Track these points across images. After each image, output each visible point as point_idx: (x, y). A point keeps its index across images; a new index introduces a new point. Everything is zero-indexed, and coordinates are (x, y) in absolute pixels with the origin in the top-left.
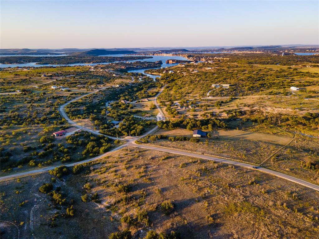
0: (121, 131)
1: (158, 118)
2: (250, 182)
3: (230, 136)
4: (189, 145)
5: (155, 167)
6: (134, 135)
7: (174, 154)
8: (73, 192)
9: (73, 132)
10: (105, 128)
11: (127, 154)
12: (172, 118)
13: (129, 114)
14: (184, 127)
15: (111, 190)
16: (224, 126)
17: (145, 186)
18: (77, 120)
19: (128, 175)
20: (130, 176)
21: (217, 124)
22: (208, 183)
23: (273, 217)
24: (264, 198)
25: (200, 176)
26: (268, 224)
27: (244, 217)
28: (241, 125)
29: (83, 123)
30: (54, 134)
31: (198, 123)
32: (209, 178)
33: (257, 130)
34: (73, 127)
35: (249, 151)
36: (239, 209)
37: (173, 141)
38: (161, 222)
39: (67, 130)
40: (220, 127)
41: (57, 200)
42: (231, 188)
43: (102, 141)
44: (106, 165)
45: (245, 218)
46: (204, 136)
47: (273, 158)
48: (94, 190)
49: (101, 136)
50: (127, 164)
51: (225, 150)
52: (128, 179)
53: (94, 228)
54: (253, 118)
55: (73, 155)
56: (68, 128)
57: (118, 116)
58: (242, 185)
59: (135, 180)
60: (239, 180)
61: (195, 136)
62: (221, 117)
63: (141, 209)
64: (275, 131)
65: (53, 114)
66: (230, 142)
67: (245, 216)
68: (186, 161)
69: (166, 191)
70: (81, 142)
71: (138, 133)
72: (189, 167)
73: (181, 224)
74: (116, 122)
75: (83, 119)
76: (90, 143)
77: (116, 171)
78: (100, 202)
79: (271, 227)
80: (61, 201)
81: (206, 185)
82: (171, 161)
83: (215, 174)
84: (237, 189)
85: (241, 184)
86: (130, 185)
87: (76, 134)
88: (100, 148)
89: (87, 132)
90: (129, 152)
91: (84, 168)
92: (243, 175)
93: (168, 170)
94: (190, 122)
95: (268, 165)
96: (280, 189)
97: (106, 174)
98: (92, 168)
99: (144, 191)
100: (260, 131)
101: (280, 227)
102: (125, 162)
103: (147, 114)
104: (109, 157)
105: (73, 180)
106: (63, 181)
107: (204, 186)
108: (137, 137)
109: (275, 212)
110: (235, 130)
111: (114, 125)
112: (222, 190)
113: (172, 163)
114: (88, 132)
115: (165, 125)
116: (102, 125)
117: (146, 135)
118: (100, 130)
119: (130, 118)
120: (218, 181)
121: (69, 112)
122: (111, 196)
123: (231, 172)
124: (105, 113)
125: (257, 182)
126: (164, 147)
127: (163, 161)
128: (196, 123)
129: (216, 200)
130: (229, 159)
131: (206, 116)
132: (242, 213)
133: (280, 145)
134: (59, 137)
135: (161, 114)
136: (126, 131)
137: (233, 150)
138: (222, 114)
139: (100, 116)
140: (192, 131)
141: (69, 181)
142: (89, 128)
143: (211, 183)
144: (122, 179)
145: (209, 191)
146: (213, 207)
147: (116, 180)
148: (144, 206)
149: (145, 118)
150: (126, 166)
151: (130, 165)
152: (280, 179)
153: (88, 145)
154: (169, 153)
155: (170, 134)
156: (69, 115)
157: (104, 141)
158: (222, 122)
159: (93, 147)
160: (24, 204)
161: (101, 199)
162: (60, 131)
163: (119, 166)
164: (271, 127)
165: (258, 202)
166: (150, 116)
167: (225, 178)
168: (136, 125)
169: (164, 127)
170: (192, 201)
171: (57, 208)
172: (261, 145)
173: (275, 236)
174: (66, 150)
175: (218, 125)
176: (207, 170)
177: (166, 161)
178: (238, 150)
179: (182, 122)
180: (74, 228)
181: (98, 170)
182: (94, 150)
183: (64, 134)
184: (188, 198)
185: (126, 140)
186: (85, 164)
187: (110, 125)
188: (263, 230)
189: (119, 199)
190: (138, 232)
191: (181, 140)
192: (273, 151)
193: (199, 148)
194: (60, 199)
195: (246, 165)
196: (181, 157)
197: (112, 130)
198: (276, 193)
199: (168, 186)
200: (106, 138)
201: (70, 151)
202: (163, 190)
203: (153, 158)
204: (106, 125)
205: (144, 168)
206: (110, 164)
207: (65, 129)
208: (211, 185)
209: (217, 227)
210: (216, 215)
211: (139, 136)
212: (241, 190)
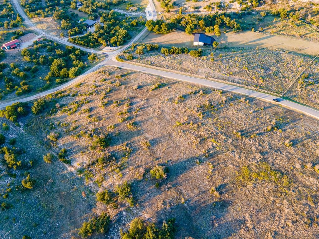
0: (98, 39)
1: (147, 13)
2: (269, 128)
3: (242, 43)
4: (188, 61)
5: (142, 103)
6: (115, 44)
7: (168, 79)
8: (34, 146)
9: (31, 42)
10: (76, 33)
11: (105, 80)
12: (167, 14)
13: (109, 7)
14: (183, 29)
15: (84, 141)
16: (236, 27)
17: (129, 136)
18: (36, 19)
19: (106, 116)
20: (108, 118)
21: (226, 24)
22: (213, 129)
23: (300, 188)
24: (287, 154)
25: (203, 117)
26: (293, 201)
27: (261, 189)
28: (257, 23)
29: (45, 25)
30: (3, 45)
31: (201, 23)
32: (215, 120)
33: (278, 30)
34: (30, 32)
35: (267, 69)
36: (254, 176)
37: (167, 56)
38: (149, 198)
39: (22, 38)
40: (229, 27)
42: (244, 139)
43: (72, 57)
44: (77, 99)
45: (262, 191)
46: (209, 42)
47: (300, 81)
48: (62, 142)
49: (70, 48)
50: (104, 98)
51: (236, 70)
52: (106, 124)
53: (61, 207)
54: (274, 11)
55: (33, 80)
56: (23, 34)
57: (94, 11)
58: (258, 132)
59: (116, 126)
60: (254, 123)
61: (196, 44)
62: (230, 9)
63: (123, 175)
64: (303, 32)
65: (4, 10)
66: (242, 54)
67: (263, 188)
68: (184, 91)
69: (157, 144)
70: (42, 59)
71: (120, 42)
72: (188, 102)
73: (176, 203)
74: (90, 22)
75: (45, 17)
76: (55, 60)
77: (90, 110)
78: (69, 162)
79: (297, 206)
80: (16, 164)
81: (209, 133)
82: (164, 92)
83: (222, 114)
84: (252, 140)
85: (257, 130)
86: (109, 135)
87: (35, 46)
88: (68, 70)
89: (51, 41)
90: (107, 76)
91: (49, 103)
92: (260, 115)
93: (159, 107)
94: (190, 21)
95: (294, 94)
96: (309, 137)
97: (77, 115)
98: (58, 105)
99: (127, 145)
100: (283, 32)
101: (309, 206)
102: (102, 95)
103: (133, 6)
104: (81, 84)
105: (33, 125)
106: (20, 126)
107: (207, 136)
108: (119, 47)
109: (303, 180)
110: (249, 33)
111: (88, 26)
112: (232, 143)
113: (165, 94)
114: (53, 40)
115: (157, 26)
116: (72, 29)
117: (131, 43)
118: (69, 38)
119: (110, 15)
120: (227, 127)
121: (26, 5)
122: (84, 154)
123: (244, 109)
124: (76, 6)
125: (278, 126)
126: (155, 67)
127: (153, 91)
128: (198, 22)
129: (224, 159)
130: (241, 85)
131: (211, 9)
132: (258, 183)
133: (308, 56)
134: (12, 50)
135: (151, 6)
136: (104, 39)
137: (246, 69)
138: (233, 5)
139: (70, 10)
140: (192, 35)
141: (27, 125)
142: (54, 33)
143: (217, 129)
144: (99, 124)
145: (215, 144)
146: (219, 173)
147: (91, 125)
148: (127, 170)
149: (131, 14)
150: (104, 100)
151: (109, 99)
152: (310, 119)
153: (53, 64)
154: (161, 78)
155: (163, 41)
156: (25, 10)
157: (75, 57)
158: (233, 21)
159: (60, 67)
161: (71, 158)
162: (13, 41)
163: (94, 101)
164: (298, 25)
165: (280, 161)
166: (137, 11)
167: (235, 119)
168: (118, 27)
169: (154, 30)
170: (191, 162)
171: (11, 175)
172: (283, 57)
173: (302, 222)
174: (21, 74)
176: (213, 106)
177: (157, 92)
178: (253, 68)
179: (179, 21)
180: (34, 209)
181: (66, 108)
182: (62, 72)
183: (19, 46)
184: (186, 157)
185: (104, 54)
186: (51, 97)
187: (83, 28)
188: (287, 211)
189: (95, 158)
190: (119, 214)
191: (178, 53)
192: (300, 69)
193: (202, 67)
195: (263, 96)
196: (176, 85)
197: (85, 37)
198: (303, 145)
199: (160, 135)
200: (77, 51)
201: (28, 73)
202: (153, 143)
203: (139, 87)
204: (77, 29)
205: (128, 105)
206: (83, 97)
207: (18, 36)
208: (217, 134)
209: (225, 206)
210: (223, 186)
211: (121, 47)
212: (258, 141)
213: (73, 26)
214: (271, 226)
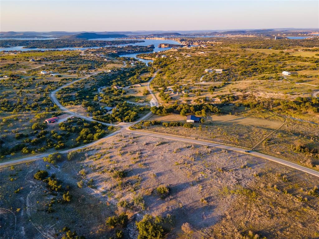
0: (115, 118)
1: (151, 104)
2: (242, 166)
3: (223, 121)
4: (183, 130)
5: (150, 152)
6: (128, 121)
7: (169, 139)
8: (68, 179)
9: (66, 119)
10: (98, 114)
11: (121, 140)
12: (166, 104)
13: (122, 99)
14: (178, 113)
15: (106, 175)
16: (218, 112)
17: (140, 171)
18: (69, 106)
19: (123, 160)
20: (125, 162)
21: (210, 109)
22: (202, 167)
23: (264, 198)
24: (255, 180)
25: (194, 161)
26: (259, 205)
27: (237, 199)
28: (233, 110)
29: (76, 110)
30: (46, 120)
31: (192, 109)
32: (203, 162)
33: (249, 114)
34: (65, 113)
35: (242, 135)
36: (232, 192)
37: (167, 127)
38: (157, 205)
39: (59, 117)
40: (213, 112)
41: (52, 186)
42: (225, 172)
43: (96, 127)
44: (100, 151)
45: (237, 200)
46: (197, 121)
47: (265, 142)
48: (90, 176)
49: (94, 123)
50: (121, 150)
51: (218, 135)
52: (123, 165)
53: (91, 213)
54: (245, 103)
55: (67, 141)
56: (60, 115)
57: (111, 102)
58: (234, 169)
59: (130, 166)
60: (232, 164)
61: (188, 121)
62: (214, 102)
63: (137, 193)
64: (267, 116)
65: (44, 101)
66: (223, 127)
67: (238, 198)
68: (181, 146)
69: (161, 175)
70: (74, 128)
71: (132, 119)
72: (183, 152)
73: (176, 207)
74: (108, 108)
75: (75, 105)
76: (83, 129)
77: (111, 157)
78: (96, 188)
79: (262, 208)
80: (57, 187)
81: (200, 169)
82: (166, 146)
83: (208, 159)
84: (230, 173)
85: (234, 168)
86: (125, 170)
87: (69, 121)
88: (93, 135)
89: (80, 118)
90: (123, 138)
91: (79, 154)
92: (236, 159)
93: (162, 155)
94: (184, 107)
95: (260, 149)
96: (271, 172)
97: (101, 161)
98: (86, 155)
99: (139, 176)
100: (253, 116)
101: (271, 208)
102: (120, 148)
103: (141, 99)
104: (103, 143)
105: (67, 167)
106: (58, 168)
107: (198, 170)
108: (131, 123)
109: (266, 194)
110: (228, 115)
111: (107, 111)
112: (216, 174)
113: (166, 148)
114: (82, 118)
115: (159, 110)
116: (95, 111)
117: (140, 121)
118: (94, 117)
119: (123, 104)
120: (212, 165)
121: (61, 98)
122: (107, 182)
123: (225, 156)
124: (98, 99)
125: (249, 165)
126: (158, 133)
127: (157, 146)
128: (189, 108)
129: (210, 183)
130: (222, 143)
131: (199, 102)
132: (235, 196)
133: (271, 129)
134: (52, 123)
135: (154, 99)
136: (119, 118)
137: (226, 135)
138: (215, 100)
139: (93, 102)
140: (185, 117)
141: (63, 167)
142: (82, 114)
143: (205, 167)
144: (117, 165)
145: (203, 175)
146: (207, 190)
147: (111, 166)
148: (139, 191)
149: (139, 104)
150: (120, 152)
151: (125, 151)
152: (272, 162)
153: (82, 131)
154: (163, 139)
155: (163, 119)
156: (60, 101)
157: (98, 127)
158: (215, 108)
159: (87, 134)
160: (19, 190)
161: (97, 185)
162: (53, 118)
163: (113, 152)
164: (263, 112)
165: (250, 184)
166: (143, 102)
167: (218, 162)
168: (130, 111)
169: (157, 113)
170: (187, 185)
171: (54, 195)
172: (253, 130)
173: (266, 216)
174: (59, 137)
175: (212, 110)
176: (201, 154)
177: (160, 147)
178: (231, 135)
179: (175, 107)
180: (71, 213)
181: (93, 157)
182: (89, 136)
183: (57, 121)
184: (183, 182)
185: (120, 126)
186: (80, 151)
187: (103, 112)
188: (254, 210)
189: (115, 184)
190: (134, 216)
191: (175, 126)
192: (265, 136)
193: (193, 133)
194: (55, 186)
195: (238, 150)
196: (175, 143)
197: (105, 116)
198: (267, 176)
199: (163, 171)
200: (99, 124)
201: (63, 137)
202: (158, 175)
203: (147, 144)
204: (99, 111)
205: (139, 153)
206: (105, 150)
207: (57, 115)
208: (205, 169)
209: (211, 209)
210: (210, 198)
211: (132, 122)
212: (234, 173)
213: (96, 110)
214: (244, 218)
